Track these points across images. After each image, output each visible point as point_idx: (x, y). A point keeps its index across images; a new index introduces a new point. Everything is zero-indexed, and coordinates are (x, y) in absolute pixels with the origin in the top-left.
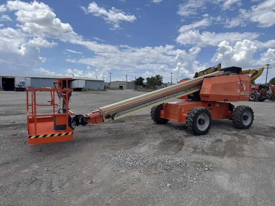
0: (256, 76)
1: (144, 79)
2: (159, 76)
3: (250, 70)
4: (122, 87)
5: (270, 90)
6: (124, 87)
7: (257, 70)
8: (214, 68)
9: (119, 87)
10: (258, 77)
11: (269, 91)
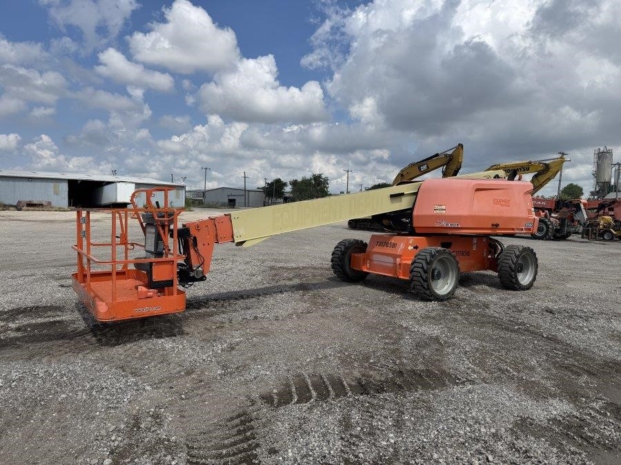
0: (545, 179)
1: (285, 184)
2: (320, 176)
3: (530, 163)
4: (234, 200)
5: (584, 211)
6: (239, 200)
7: (547, 162)
8: (446, 155)
9: (227, 201)
10: (549, 179)
11: (579, 213)
